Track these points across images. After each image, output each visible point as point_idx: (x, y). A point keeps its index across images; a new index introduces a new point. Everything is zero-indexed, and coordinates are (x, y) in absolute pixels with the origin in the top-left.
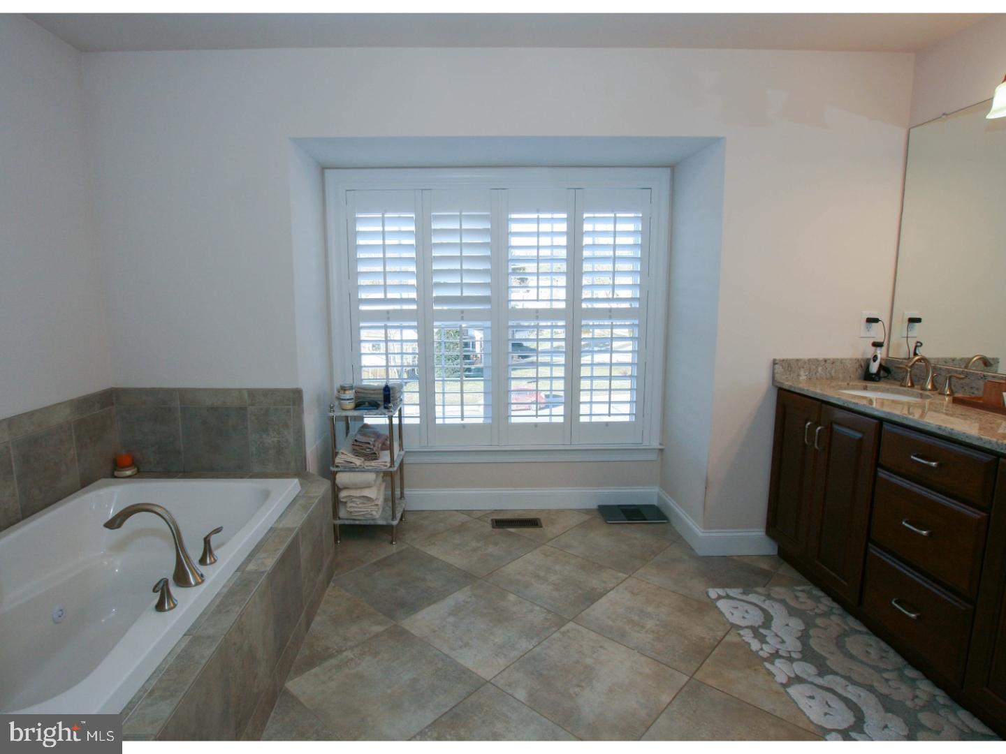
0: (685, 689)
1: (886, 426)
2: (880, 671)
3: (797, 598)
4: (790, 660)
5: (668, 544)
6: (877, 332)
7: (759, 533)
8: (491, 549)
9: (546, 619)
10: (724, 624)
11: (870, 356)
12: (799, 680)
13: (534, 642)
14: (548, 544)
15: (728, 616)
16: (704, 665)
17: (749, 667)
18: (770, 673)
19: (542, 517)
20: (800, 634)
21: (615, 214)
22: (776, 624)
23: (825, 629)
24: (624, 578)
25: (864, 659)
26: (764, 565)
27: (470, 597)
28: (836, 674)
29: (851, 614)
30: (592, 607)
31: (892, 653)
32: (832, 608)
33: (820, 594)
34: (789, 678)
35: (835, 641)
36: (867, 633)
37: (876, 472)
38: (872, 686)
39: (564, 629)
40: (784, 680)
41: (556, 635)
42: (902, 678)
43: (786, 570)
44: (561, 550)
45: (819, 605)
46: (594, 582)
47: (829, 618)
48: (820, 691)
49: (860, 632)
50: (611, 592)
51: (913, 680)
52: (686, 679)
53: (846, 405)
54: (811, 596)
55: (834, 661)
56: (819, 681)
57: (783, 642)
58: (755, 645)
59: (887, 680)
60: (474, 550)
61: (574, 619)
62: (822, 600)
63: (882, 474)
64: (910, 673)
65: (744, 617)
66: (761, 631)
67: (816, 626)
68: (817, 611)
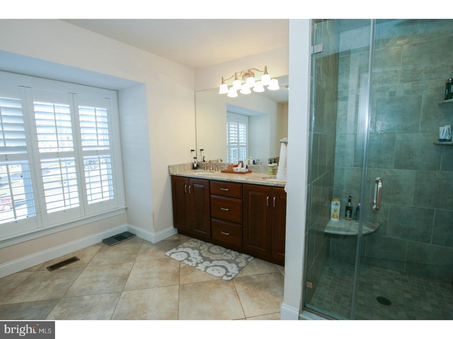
0: (180, 290)
1: (211, 181)
2: (222, 254)
3: (191, 244)
4: (201, 263)
5: (141, 244)
6: (194, 154)
7: (172, 227)
8: (57, 282)
9: (111, 297)
10: (177, 262)
11: (194, 162)
12: (207, 267)
13: (113, 309)
14: (88, 266)
15: (176, 259)
16: (180, 278)
17: (193, 271)
18: (199, 270)
19: (76, 255)
20: (199, 254)
21: (95, 108)
22: (191, 254)
23: (204, 249)
24: (133, 264)
25: (217, 253)
26: (176, 238)
27: (62, 310)
28: (214, 260)
29: (207, 242)
30: (128, 281)
31: (222, 248)
32: (202, 242)
33: (196, 240)
34: (205, 268)
35: (208, 252)
36: (213, 246)
37: (210, 196)
38: (223, 259)
39: (122, 296)
40: (204, 270)
41: (121, 300)
42: (228, 253)
43: (183, 237)
44: (97, 265)
45: (198, 243)
46: (122, 271)
47: (203, 246)
48: (214, 267)
49: (212, 246)
50: (131, 272)
51: (230, 252)
52: (178, 286)
53: (198, 177)
54: (195, 242)
55: (212, 257)
56: (212, 265)
57: (196, 259)
58: (190, 264)
59: (225, 255)
60: (47, 287)
61: (124, 290)
62: (198, 241)
63: (212, 196)
64: (228, 251)
65: (182, 257)
66: (189, 258)
67: (201, 250)
68: (199, 245)
